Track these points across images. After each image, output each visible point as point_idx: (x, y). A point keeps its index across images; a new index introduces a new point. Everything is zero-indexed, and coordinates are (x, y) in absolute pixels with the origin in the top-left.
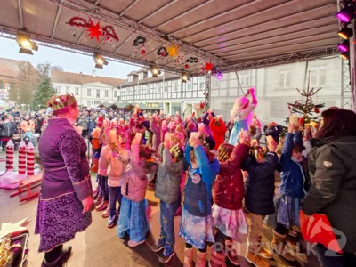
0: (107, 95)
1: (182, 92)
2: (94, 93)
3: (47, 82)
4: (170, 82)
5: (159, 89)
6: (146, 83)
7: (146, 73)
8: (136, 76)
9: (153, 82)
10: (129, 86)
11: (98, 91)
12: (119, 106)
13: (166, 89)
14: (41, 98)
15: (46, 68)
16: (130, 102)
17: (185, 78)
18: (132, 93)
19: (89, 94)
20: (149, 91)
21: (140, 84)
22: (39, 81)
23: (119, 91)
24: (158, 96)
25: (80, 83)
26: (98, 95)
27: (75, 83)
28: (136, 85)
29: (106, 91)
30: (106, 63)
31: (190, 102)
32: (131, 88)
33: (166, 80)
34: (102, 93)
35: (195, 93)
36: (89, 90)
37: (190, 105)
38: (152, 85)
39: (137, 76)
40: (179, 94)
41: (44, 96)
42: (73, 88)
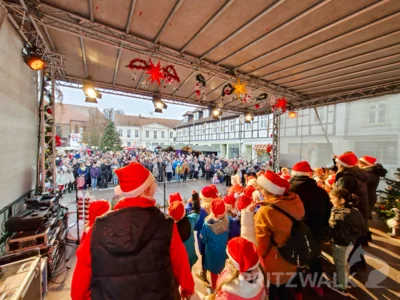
0: (163, 136)
1: (240, 131)
2: (151, 134)
3: (111, 126)
4: (227, 121)
5: (215, 130)
6: (202, 123)
7: (201, 113)
8: (191, 116)
9: (209, 122)
10: (185, 127)
11: (155, 132)
12: (175, 148)
13: (223, 129)
14: (107, 141)
15: (111, 112)
16: (186, 143)
17: (249, 118)
18: (187, 134)
19: (147, 136)
20: (204, 131)
21: (196, 124)
22: (105, 124)
23: (174, 133)
24: (214, 137)
25: (139, 126)
26: (155, 137)
27: (135, 125)
28: (191, 125)
29: (163, 133)
31: (249, 143)
32: (187, 129)
33: (224, 119)
34: (159, 135)
35: (255, 133)
36: (147, 132)
37: (249, 147)
38: (207, 125)
39: (192, 116)
40: (237, 134)
41: (110, 138)
42: (133, 130)
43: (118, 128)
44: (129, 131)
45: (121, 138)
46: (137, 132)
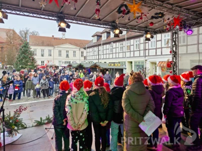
0: (74, 55)
1: (145, 49)
2: (64, 54)
3: (26, 46)
4: (132, 41)
5: (122, 48)
6: (109, 43)
7: (109, 33)
8: (99, 37)
9: (114, 42)
11: (67, 51)
12: (85, 66)
13: (129, 47)
14: (22, 60)
15: (26, 34)
16: (95, 61)
17: (149, 36)
18: (96, 53)
19: (60, 55)
20: (112, 50)
21: (103, 44)
22: (20, 44)
23: (85, 52)
24: (121, 55)
25: (52, 45)
26: (67, 56)
27: (48, 45)
28: (100, 45)
29: (74, 52)
30: (68, 26)
31: (153, 60)
32: (96, 49)
33: (129, 39)
34: (71, 54)
35: (159, 51)
36: (60, 52)
37: (154, 63)
38: (114, 45)
39: (101, 36)
40: (142, 52)
41: (24, 57)
42: (46, 49)
43: (32, 48)
44: (42, 51)
45: (35, 57)
46: (50, 51)
